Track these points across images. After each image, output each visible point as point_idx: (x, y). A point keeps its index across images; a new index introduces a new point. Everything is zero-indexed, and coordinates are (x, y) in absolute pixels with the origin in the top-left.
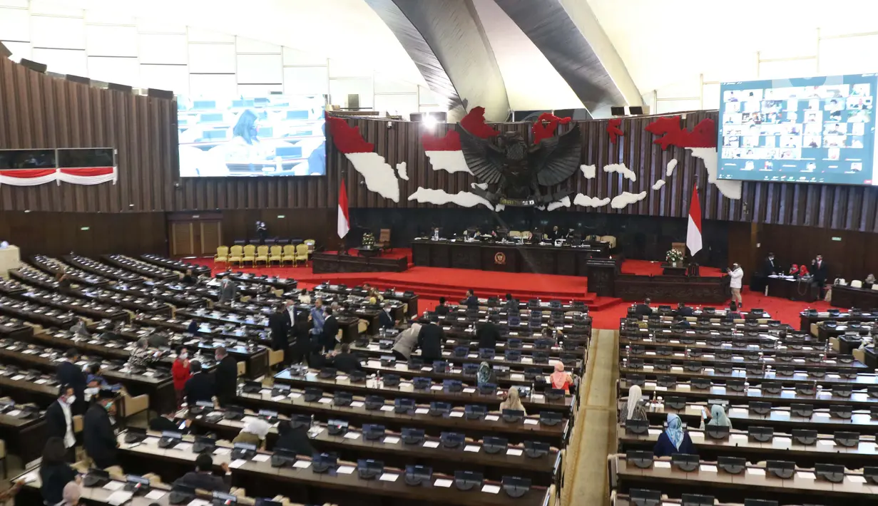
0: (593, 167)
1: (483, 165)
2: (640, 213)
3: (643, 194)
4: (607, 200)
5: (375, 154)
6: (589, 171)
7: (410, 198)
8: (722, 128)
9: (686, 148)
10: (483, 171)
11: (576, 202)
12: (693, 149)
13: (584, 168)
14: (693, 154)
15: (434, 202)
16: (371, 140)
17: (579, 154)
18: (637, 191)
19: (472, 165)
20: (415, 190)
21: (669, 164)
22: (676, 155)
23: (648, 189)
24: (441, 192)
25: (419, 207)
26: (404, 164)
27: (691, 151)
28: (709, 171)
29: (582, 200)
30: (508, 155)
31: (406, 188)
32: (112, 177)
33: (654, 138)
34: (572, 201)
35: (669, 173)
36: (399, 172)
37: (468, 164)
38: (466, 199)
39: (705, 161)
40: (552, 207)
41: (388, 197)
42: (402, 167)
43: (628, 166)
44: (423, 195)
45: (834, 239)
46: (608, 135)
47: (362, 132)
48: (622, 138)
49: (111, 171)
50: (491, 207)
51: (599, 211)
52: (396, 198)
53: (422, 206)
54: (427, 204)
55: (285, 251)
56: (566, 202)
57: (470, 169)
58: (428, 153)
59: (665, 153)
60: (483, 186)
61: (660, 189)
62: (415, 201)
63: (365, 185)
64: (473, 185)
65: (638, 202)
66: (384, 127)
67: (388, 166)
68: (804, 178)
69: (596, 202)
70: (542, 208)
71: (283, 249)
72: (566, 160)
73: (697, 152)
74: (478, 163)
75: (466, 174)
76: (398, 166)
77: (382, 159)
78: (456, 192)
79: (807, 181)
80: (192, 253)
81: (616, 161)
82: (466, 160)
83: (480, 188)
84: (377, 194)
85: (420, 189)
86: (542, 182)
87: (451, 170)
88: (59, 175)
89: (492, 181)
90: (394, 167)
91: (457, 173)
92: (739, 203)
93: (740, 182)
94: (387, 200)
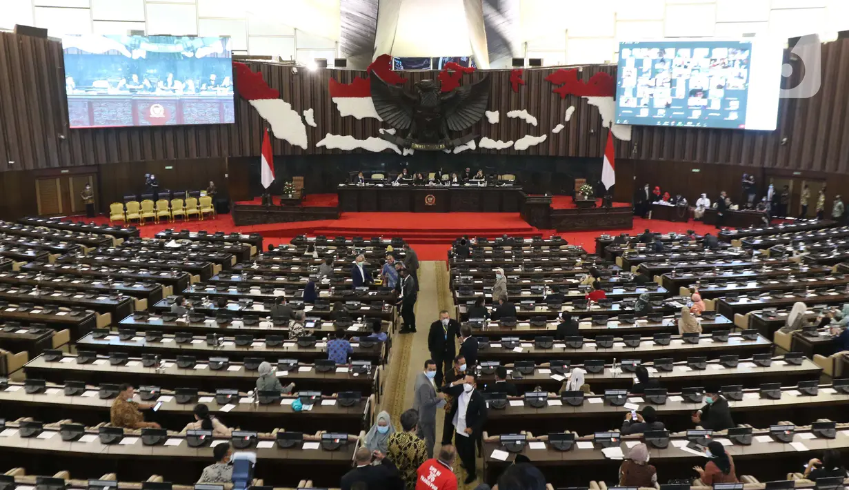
0: (497, 113)
1: (393, 111)
2: (541, 154)
3: (544, 137)
4: (510, 143)
5: (281, 101)
6: (493, 117)
7: (318, 145)
8: (622, 80)
9: (583, 97)
10: (394, 117)
11: (481, 145)
12: (589, 98)
13: (489, 114)
14: (589, 102)
15: (343, 148)
16: (275, 86)
17: (486, 102)
18: (538, 134)
19: (381, 112)
20: (324, 137)
21: (567, 110)
22: (573, 102)
23: (548, 133)
24: (349, 138)
25: (327, 152)
26: (311, 111)
27: (587, 100)
28: (603, 117)
29: (487, 143)
30: (423, 103)
31: (313, 134)
33: (553, 88)
34: (477, 143)
35: (567, 118)
36: (306, 119)
37: (377, 111)
38: (374, 144)
39: (600, 109)
40: (457, 150)
41: (296, 144)
42: (309, 114)
43: (529, 112)
44: (332, 141)
45: (694, 170)
46: (511, 84)
47: (265, 79)
48: (523, 87)
50: (399, 152)
51: (502, 153)
52: (304, 146)
53: (331, 153)
54: (336, 150)
55: (187, 204)
56: (472, 145)
57: (379, 115)
58: (335, 100)
59: (563, 101)
60: (392, 131)
61: (559, 133)
62: (324, 147)
63: (271, 133)
64: (381, 131)
65: (539, 144)
66: (288, 74)
67: (295, 113)
68: (691, 123)
69: (500, 145)
70: (448, 152)
71: (184, 202)
72: (474, 107)
73: (593, 100)
74: (389, 109)
75: (374, 120)
76: (305, 113)
77: (288, 105)
78: (364, 138)
79: (693, 126)
80: (61, 212)
81: (519, 108)
82: (375, 106)
83: (388, 134)
84: (284, 142)
85: (329, 135)
86: (452, 127)
87: (359, 117)
89: (404, 126)
90: (301, 114)
91: (364, 119)
92: (629, 144)
93: (630, 126)
94: (297, 148)
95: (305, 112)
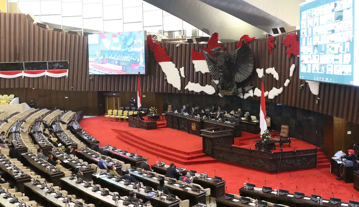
0: (262, 70)
3: (281, 90)
4: (267, 93)
5: (171, 62)
6: (261, 73)
7: (185, 88)
9: (298, 56)
11: (255, 94)
13: (258, 71)
16: (170, 54)
17: (252, 61)
20: (188, 83)
21: (291, 68)
24: (198, 85)
25: (189, 93)
26: (183, 68)
31: (184, 82)
32: (66, 74)
35: (291, 75)
36: (181, 73)
40: (246, 96)
43: (276, 70)
44: (191, 86)
47: (167, 50)
49: (66, 72)
54: (192, 91)
56: (251, 93)
57: (210, 71)
58: (194, 62)
62: (187, 90)
64: (212, 81)
65: (279, 95)
66: (176, 47)
67: (176, 69)
70: (242, 97)
72: (247, 65)
75: (210, 74)
77: (174, 65)
78: (205, 85)
83: (215, 83)
84: (171, 86)
86: (236, 80)
87: (203, 72)
88: (46, 73)
90: (179, 70)
91: (205, 74)
94: (176, 89)
95: (180, 68)
